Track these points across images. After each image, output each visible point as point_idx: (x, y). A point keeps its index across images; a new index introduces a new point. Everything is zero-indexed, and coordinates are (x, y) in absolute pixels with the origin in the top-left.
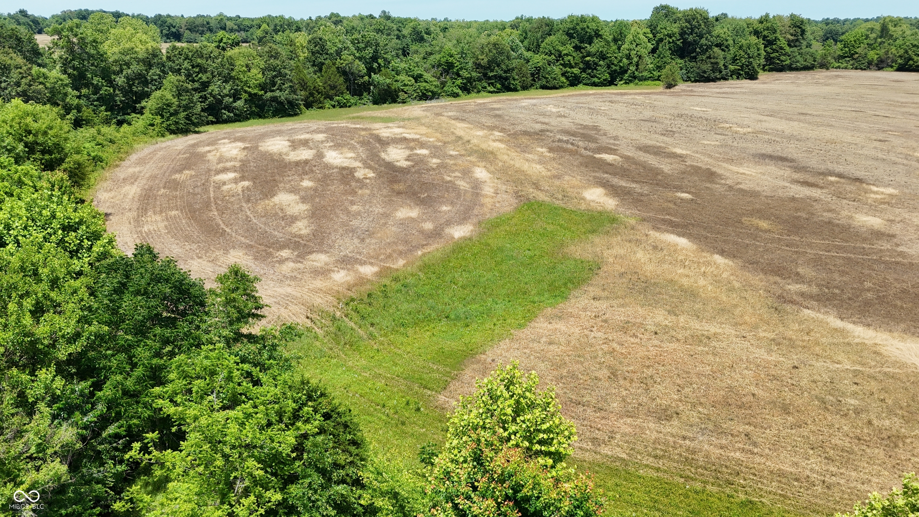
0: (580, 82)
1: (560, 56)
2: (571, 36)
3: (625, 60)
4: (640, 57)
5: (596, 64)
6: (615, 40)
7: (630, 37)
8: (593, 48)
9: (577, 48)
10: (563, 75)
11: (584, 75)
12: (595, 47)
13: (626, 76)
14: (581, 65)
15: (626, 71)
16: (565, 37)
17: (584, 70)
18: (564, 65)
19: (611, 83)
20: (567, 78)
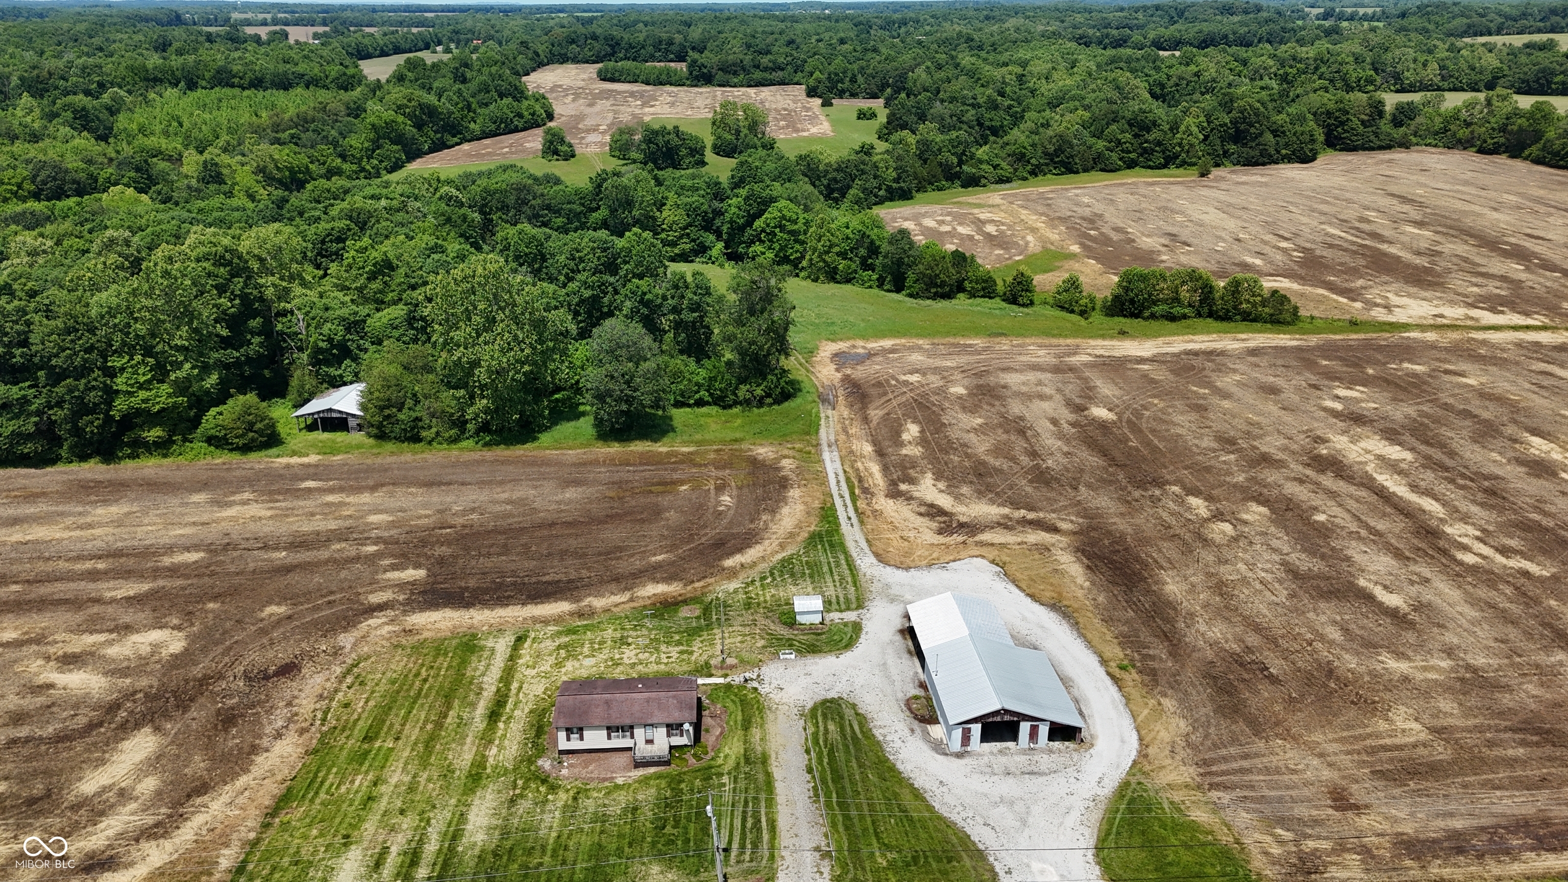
0: (1137, 165)
1: (1119, 143)
2: (1131, 125)
3: (1178, 148)
4: (1192, 145)
5: (1153, 150)
6: (1171, 129)
7: (1183, 128)
8: (1151, 137)
9: (1136, 136)
10: (1120, 159)
11: (1141, 159)
12: (1154, 135)
13: (1178, 161)
14: (1139, 151)
15: (1177, 157)
16: (1126, 126)
17: (1142, 155)
18: (1122, 151)
19: (1165, 166)
20: (1124, 162)
